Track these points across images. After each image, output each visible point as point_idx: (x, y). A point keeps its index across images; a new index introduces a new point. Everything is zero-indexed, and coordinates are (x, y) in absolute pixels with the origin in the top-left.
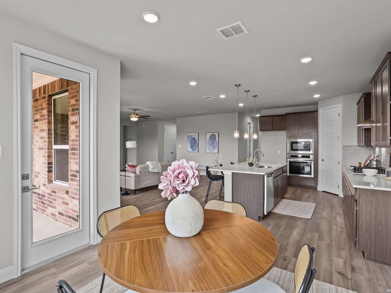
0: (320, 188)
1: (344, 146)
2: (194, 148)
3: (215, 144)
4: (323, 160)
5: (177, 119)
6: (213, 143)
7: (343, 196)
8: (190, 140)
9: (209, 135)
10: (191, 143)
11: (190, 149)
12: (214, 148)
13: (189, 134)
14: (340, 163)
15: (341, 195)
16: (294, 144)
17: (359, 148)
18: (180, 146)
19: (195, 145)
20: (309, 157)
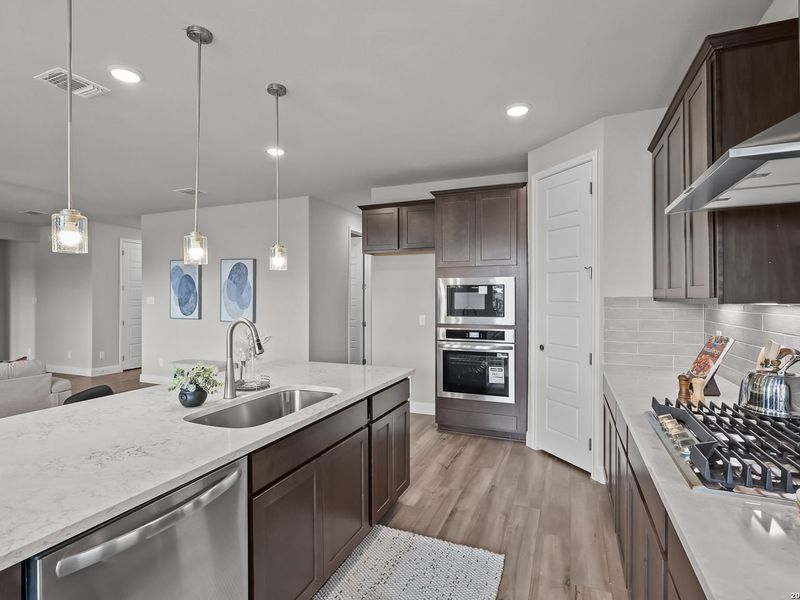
0: (533, 442)
1: (608, 301)
2: (188, 306)
3: (244, 295)
4: (542, 348)
5: (143, 217)
6: (240, 290)
7: (603, 481)
8: (177, 280)
9: (228, 267)
10: (179, 291)
11: (176, 311)
12: (243, 306)
13: (174, 264)
14: (596, 359)
15: (600, 477)
16: (456, 294)
17: (657, 306)
18: (150, 300)
19: (192, 297)
20: (501, 336)
